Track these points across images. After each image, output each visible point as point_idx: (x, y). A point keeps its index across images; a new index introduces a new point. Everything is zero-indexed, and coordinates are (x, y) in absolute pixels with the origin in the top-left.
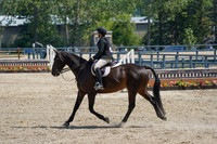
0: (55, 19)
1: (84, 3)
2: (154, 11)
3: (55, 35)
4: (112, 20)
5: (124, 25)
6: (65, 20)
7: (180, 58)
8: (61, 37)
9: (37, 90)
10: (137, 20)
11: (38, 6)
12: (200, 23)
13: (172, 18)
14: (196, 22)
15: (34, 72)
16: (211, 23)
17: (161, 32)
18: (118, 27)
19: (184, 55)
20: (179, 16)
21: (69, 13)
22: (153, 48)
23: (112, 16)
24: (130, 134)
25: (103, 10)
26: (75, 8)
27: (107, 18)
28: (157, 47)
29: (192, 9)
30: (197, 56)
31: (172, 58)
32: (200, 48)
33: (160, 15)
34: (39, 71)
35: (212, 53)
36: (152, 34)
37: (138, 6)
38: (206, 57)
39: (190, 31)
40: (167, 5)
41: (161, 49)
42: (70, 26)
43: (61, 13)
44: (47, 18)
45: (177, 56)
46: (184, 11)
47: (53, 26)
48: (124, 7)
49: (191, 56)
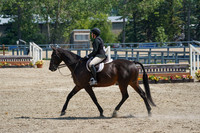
0: (37, 19)
1: (64, 3)
2: (129, 11)
3: (37, 33)
4: (91, 19)
5: (101, 24)
6: (46, 19)
7: (153, 54)
8: (43, 35)
9: (20, 83)
10: (113, 19)
11: (22, 6)
12: (170, 22)
13: (145, 17)
14: (168, 21)
15: (18, 67)
16: (181, 22)
17: (135, 30)
18: (95, 25)
19: (156, 51)
20: (152, 15)
21: (50, 12)
22: (128, 46)
23: (91, 16)
24: (106, 124)
25: (82, 10)
26: (56, 8)
27: (86, 18)
28: (132, 44)
29: (164, 9)
30: (168, 52)
31: (145, 54)
32: (171, 45)
33: (134, 15)
34: (22, 67)
35: (182, 50)
36: (127, 32)
37: (114, 6)
38: (177, 53)
39: (161, 30)
40: (141, 5)
41: (135, 46)
42: (52, 25)
43: (43, 13)
44: (30, 17)
45: (149, 53)
46: (156, 10)
47: (35, 25)
48: (101, 7)
49: (162, 53)
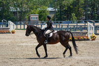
0: (12, 9)
1: (25, 1)
2: (58, 6)
3: (12, 16)
4: (39, 9)
5: (44, 12)
6: (17, 9)
7: (69, 27)
8: (15, 17)
9: (4, 41)
10: (50, 9)
11: (4, 3)
12: (78, 11)
13: (66, 8)
14: (77, 10)
15: (2, 33)
16: (83, 11)
17: (61, 15)
18: (41, 12)
19: (71, 25)
20: (69, 7)
21: (18, 6)
22: (57, 22)
23: (39, 7)
25: (34, 5)
26: (21, 4)
27: (36, 9)
28: (59, 21)
29: (75, 4)
30: (77, 26)
31: (66, 27)
32: (79, 22)
33: (60, 7)
34: (5, 33)
35: (84, 24)
36: (57, 16)
37: (50, 3)
38: (81, 26)
39: (73, 14)
40: (64, 3)
41: (61, 23)
42: (19, 12)
43: (15, 6)
44: (9, 8)
45: (68, 26)
46: (71, 5)
47: (11, 12)
48: (44, 3)
49: (74, 26)
